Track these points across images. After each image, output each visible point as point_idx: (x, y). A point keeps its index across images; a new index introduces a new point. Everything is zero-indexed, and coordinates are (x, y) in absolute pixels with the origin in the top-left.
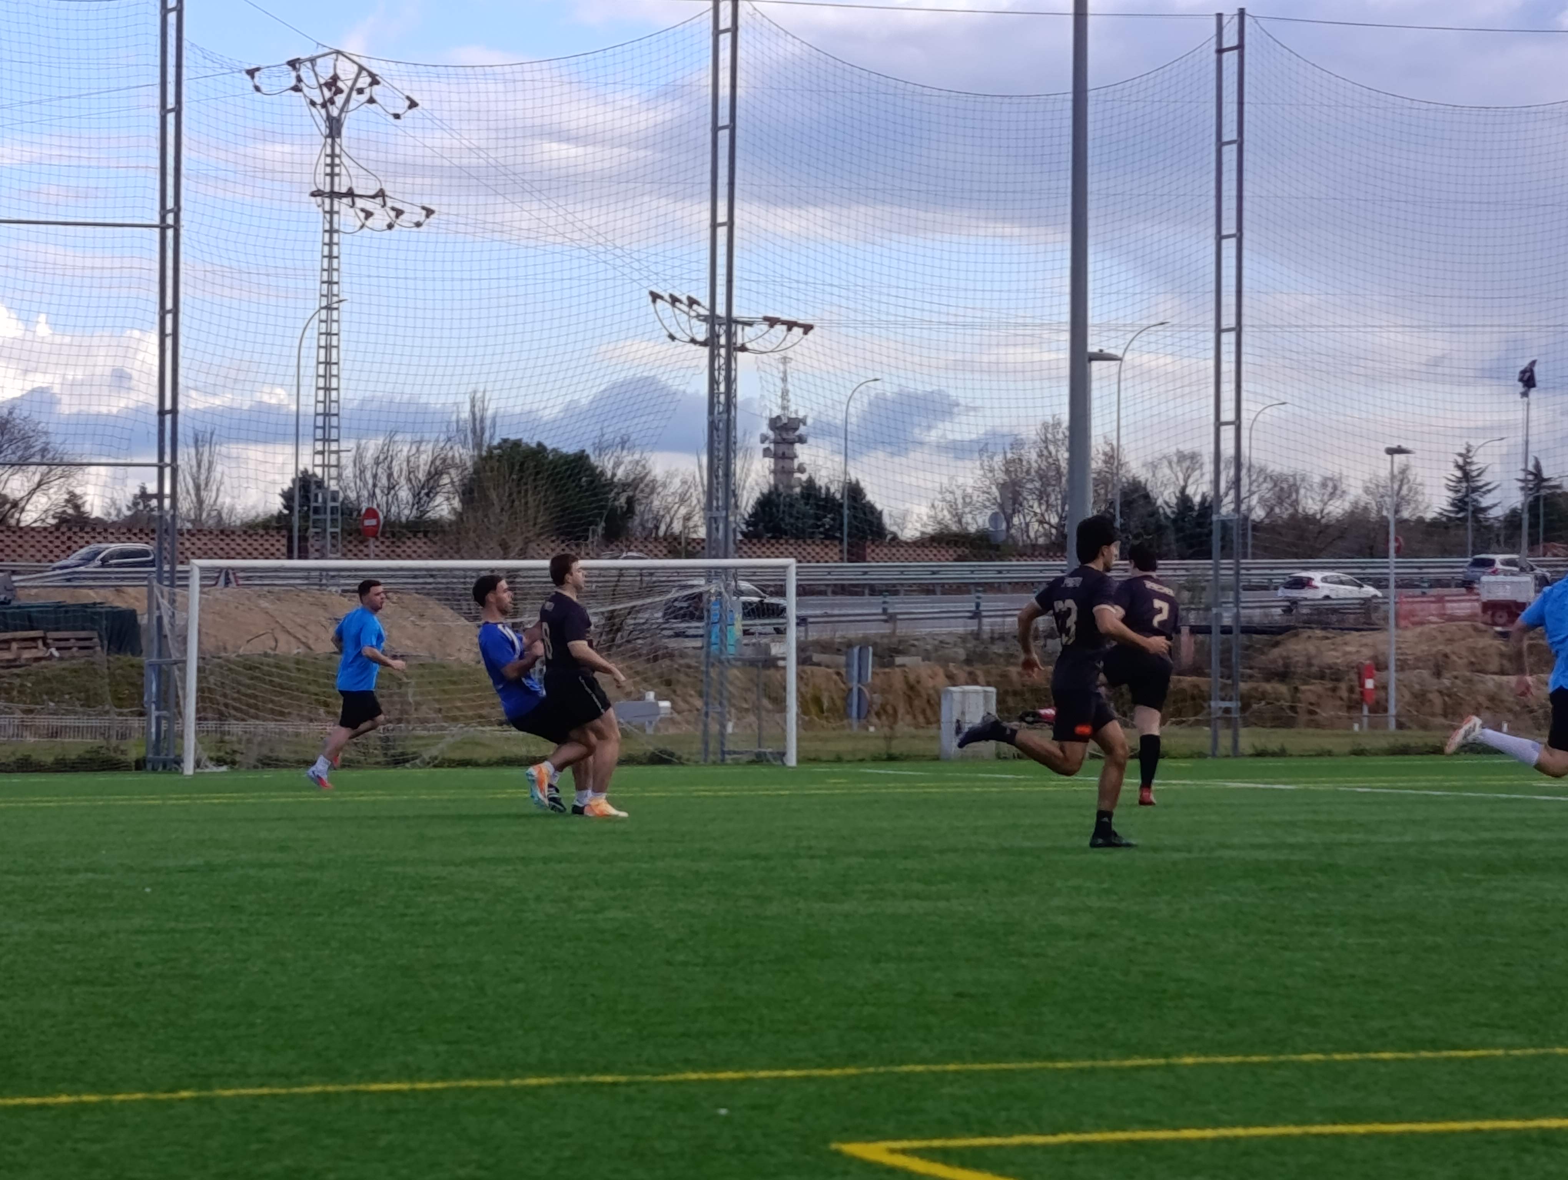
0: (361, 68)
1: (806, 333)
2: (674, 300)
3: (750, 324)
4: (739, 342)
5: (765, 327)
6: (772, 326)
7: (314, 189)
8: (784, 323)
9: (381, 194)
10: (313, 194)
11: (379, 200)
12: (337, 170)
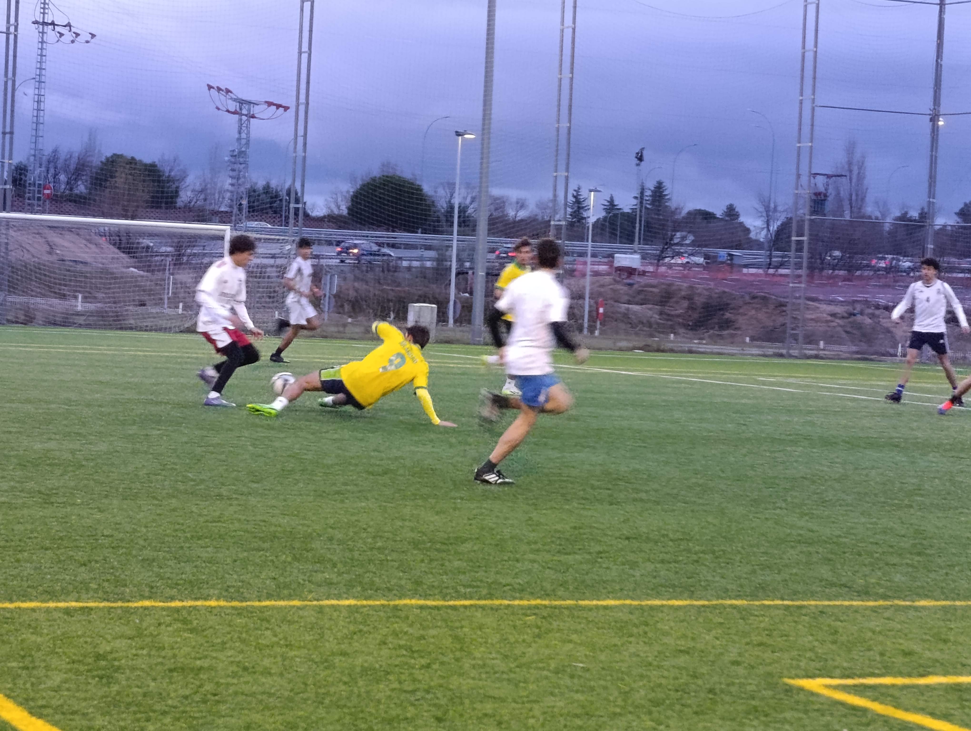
1: (285, 110)
2: (219, 89)
3: (258, 104)
4: (252, 113)
5: (266, 106)
6: (269, 106)
7: (34, 20)
8: (274, 105)
9: (69, 25)
10: (34, 23)
11: (68, 28)
12: (46, 11)
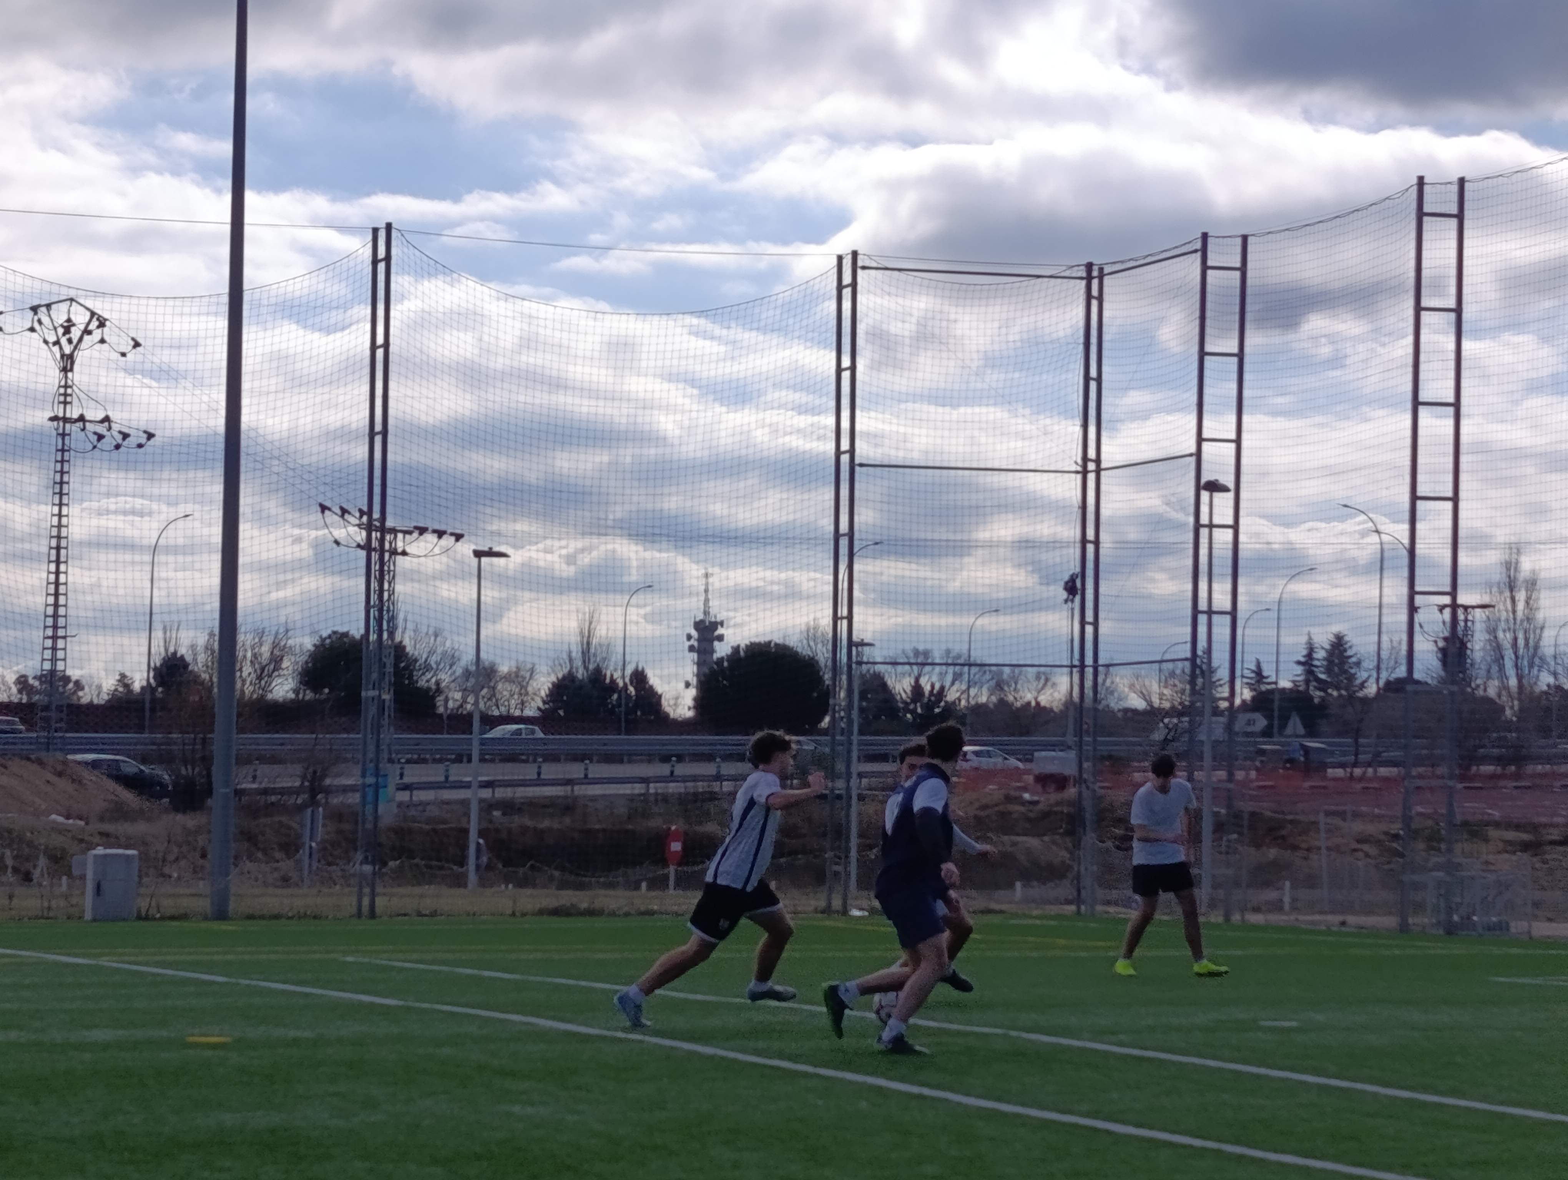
0: (93, 314)
1: (457, 541)
3: (409, 532)
6: (421, 534)
7: (52, 415)
8: (434, 532)
9: (107, 419)
10: (52, 419)
11: (106, 424)
12: (69, 399)
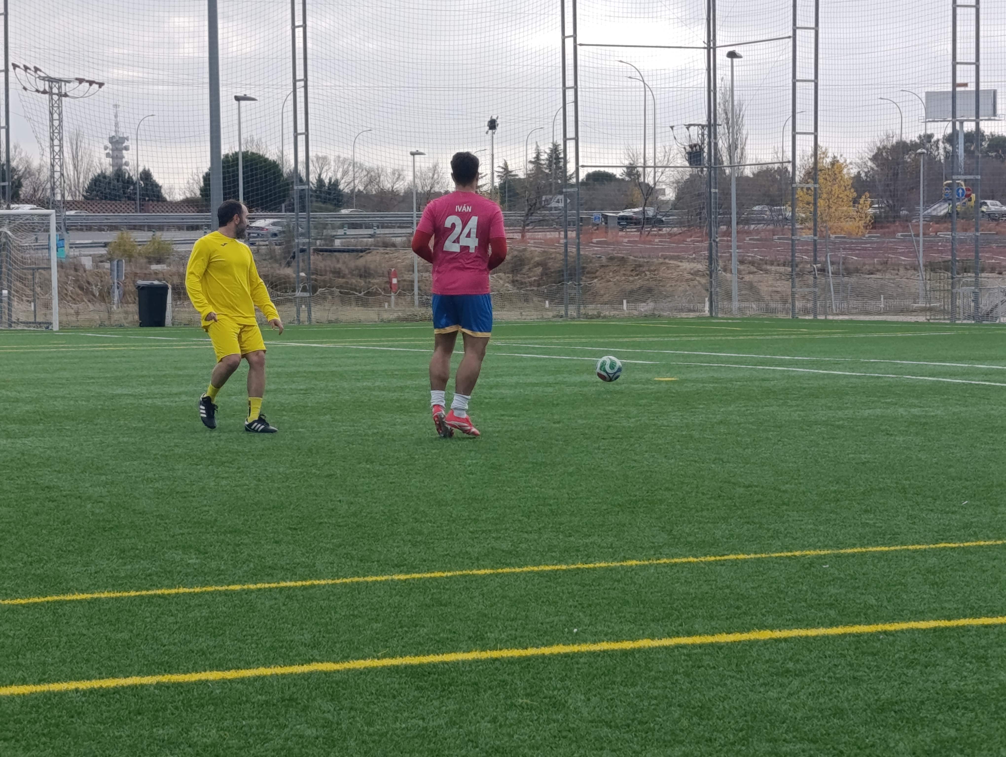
1: (100, 87)
2: (26, 68)
3: (69, 82)
4: (63, 92)
5: (77, 83)
6: (80, 83)
8: (87, 81)
